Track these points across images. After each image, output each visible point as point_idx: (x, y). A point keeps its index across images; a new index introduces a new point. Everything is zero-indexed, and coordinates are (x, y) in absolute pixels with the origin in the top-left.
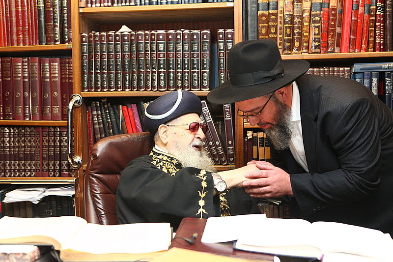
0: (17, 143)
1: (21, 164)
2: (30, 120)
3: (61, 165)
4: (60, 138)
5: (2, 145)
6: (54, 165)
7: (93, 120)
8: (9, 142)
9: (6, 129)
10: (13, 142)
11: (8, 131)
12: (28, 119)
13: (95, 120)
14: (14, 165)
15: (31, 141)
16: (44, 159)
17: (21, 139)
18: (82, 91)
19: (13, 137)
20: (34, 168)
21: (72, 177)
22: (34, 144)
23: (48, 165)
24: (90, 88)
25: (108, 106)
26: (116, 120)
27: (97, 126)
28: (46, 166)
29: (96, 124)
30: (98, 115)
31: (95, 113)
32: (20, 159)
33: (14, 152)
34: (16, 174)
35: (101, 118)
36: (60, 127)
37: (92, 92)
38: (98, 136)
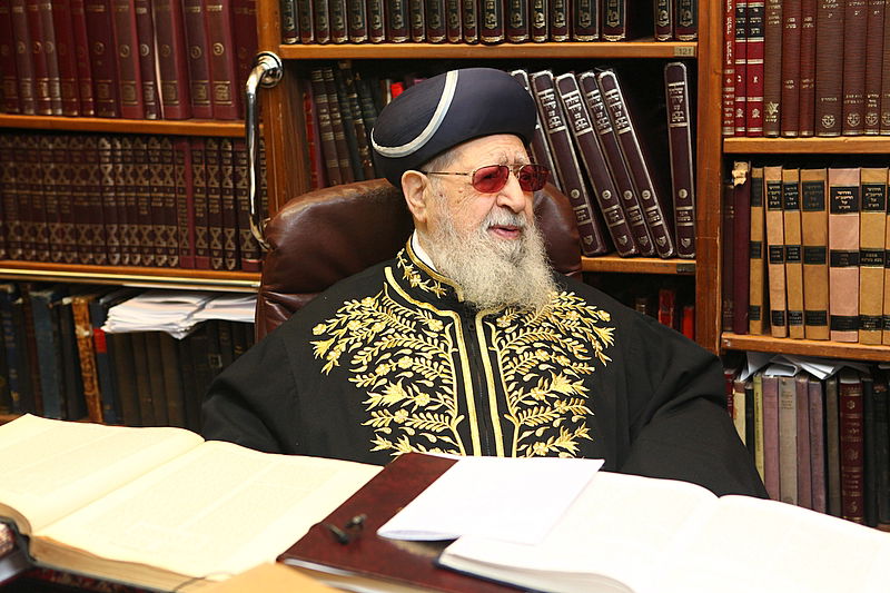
0: (131, 179)
1: (145, 233)
2: (159, 117)
3: (238, 240)
4: (234, 169)
5: (98, 183)
6: (223, 239)
7: (319, 120)
8: (113, 175)
9: (103, 141)
10: (124, 175)
11: (108, 146)
12: (154, 116)
13: (325, 120)
14: (129, 235)
15: (164, 174)
16: (197, 221)
17: (141, 168)
18: (283, 43)
19: (123, 162)
20: (176, 245)
22: (172, 184)
23: (208, 238)
24: (302, 36)
25: (355, 81)
27: (330, 136)
28: (203, 242)
29: (326, 129)
30: (330, 105)
31: (324, 99)
32: (141, 220)
33: (126, 201)
34: (135, 258)
35: (338, 115)
36: (233, 140)
37: (325, 44)
38: (334, 163)
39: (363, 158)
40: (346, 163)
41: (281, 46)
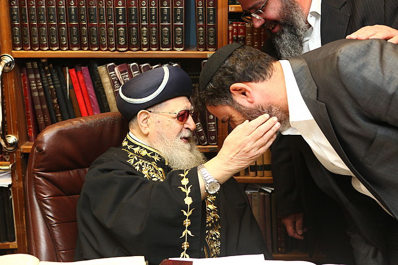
7: (30, 87)
13: (34, 86)
21: (6, 161)
24: (23, 46)
25: (49, 68)
26: (61, 86)
27: (36, 94)
29: (34, 91)
30: (36, 79)
31: (32, 76)
35: (41, 84)
37: (28, 50)
38: (38, 107)
39: (55, 104)
40: (45, 106)
41: (13, 51)
